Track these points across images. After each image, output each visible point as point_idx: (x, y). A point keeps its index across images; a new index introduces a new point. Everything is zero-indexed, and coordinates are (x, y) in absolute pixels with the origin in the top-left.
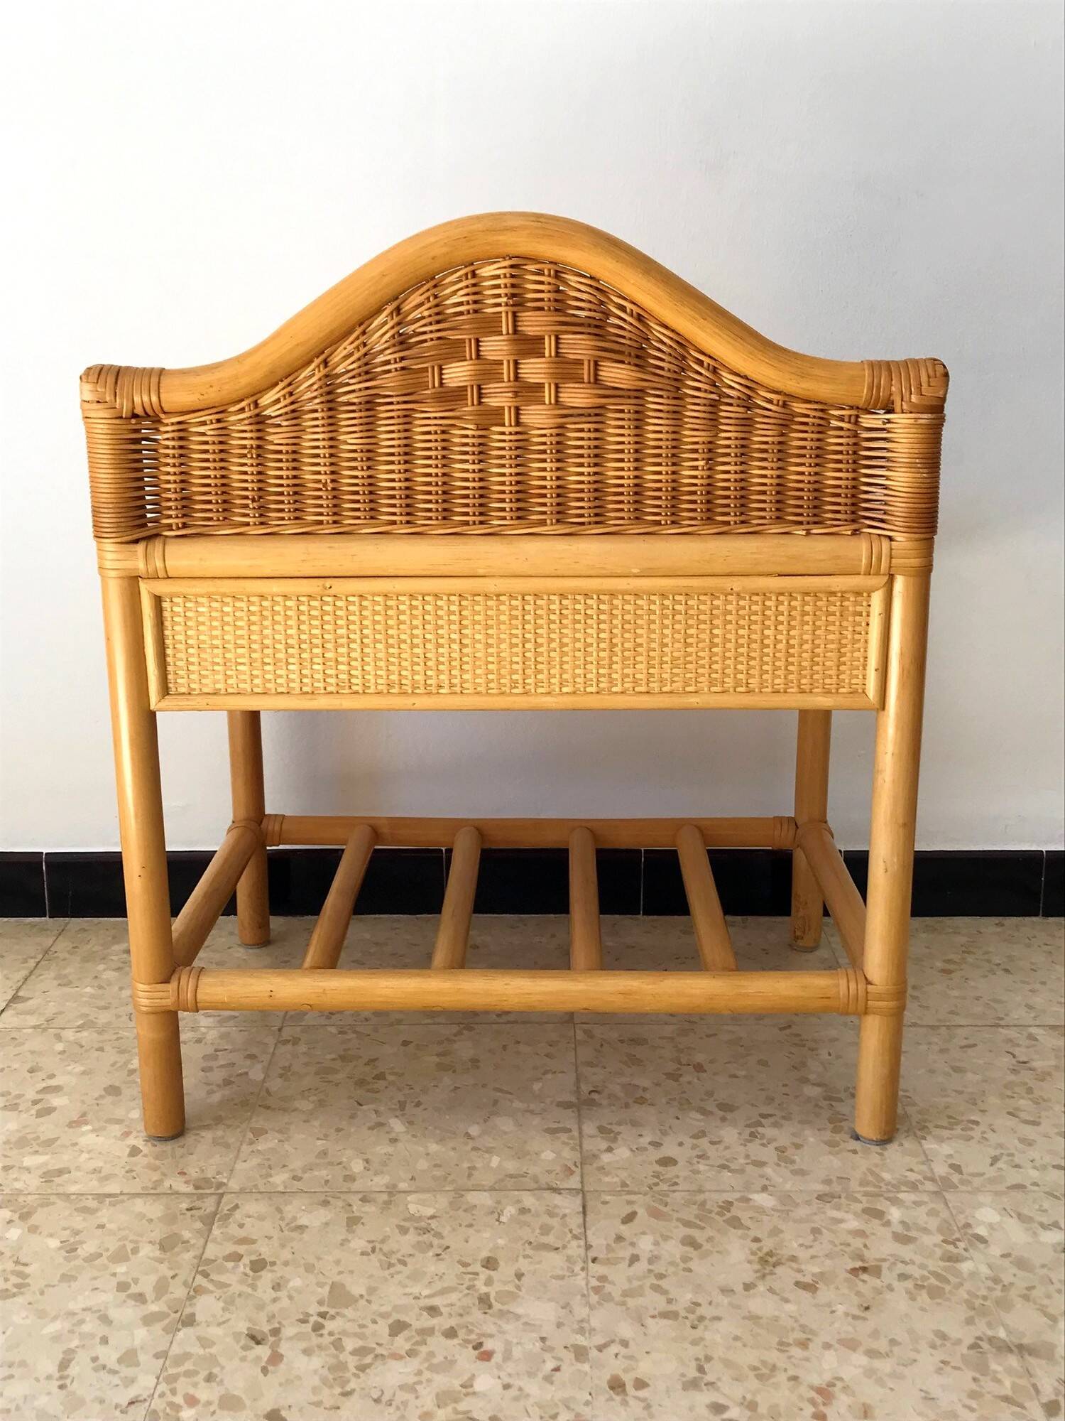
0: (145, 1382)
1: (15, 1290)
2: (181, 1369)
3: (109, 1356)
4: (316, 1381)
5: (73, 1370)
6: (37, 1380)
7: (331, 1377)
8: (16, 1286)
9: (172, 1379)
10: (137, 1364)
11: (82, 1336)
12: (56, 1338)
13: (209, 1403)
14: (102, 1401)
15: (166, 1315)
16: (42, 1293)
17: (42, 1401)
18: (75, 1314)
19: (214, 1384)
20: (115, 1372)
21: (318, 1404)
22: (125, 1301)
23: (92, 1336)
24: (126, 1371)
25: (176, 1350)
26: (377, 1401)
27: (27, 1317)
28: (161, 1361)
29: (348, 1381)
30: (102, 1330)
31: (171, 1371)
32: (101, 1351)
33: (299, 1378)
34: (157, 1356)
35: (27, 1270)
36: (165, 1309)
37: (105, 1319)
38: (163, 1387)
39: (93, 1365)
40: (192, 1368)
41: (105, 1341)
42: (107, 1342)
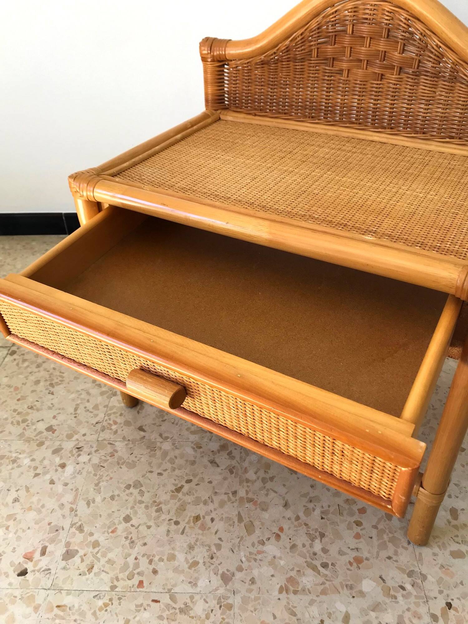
0: (101, 416)
1: (60, 382)
2: (112, 411)
3: (90, 406)
4: (154, 416)
5: (79, 411)
6: (68, 414)
7: (159, 414)
8: (60, 381)
9: (109, 415)
10: (99, 410)
11: (82, 399)
12: (73, 400)
13: (121, 424)
14: (88, 422)
15: (107, 392)
16: (69, 383)
17: (69, 422)
18: (79, 391)
19: (122, 417)
20: (92, 412)
21: (154, 424)
22: (94, 387)
23: (84, 399)
24: (96, 412)
25: (110, 405)
26: (173, 423)
27: (64, 392)
28: (106, 408)
29: (164, 416)
30: (87, 397)
31: (109, 412)
32: (87, 405)
33: (149, 415)
34: (105, 407)
35: (64, 375)
36: (107, 390)
37: (88, 393)
38: (106, 418)
39: (85, 410)
40: (115, 411)
41: (88, 401)
42: (89, 402)
